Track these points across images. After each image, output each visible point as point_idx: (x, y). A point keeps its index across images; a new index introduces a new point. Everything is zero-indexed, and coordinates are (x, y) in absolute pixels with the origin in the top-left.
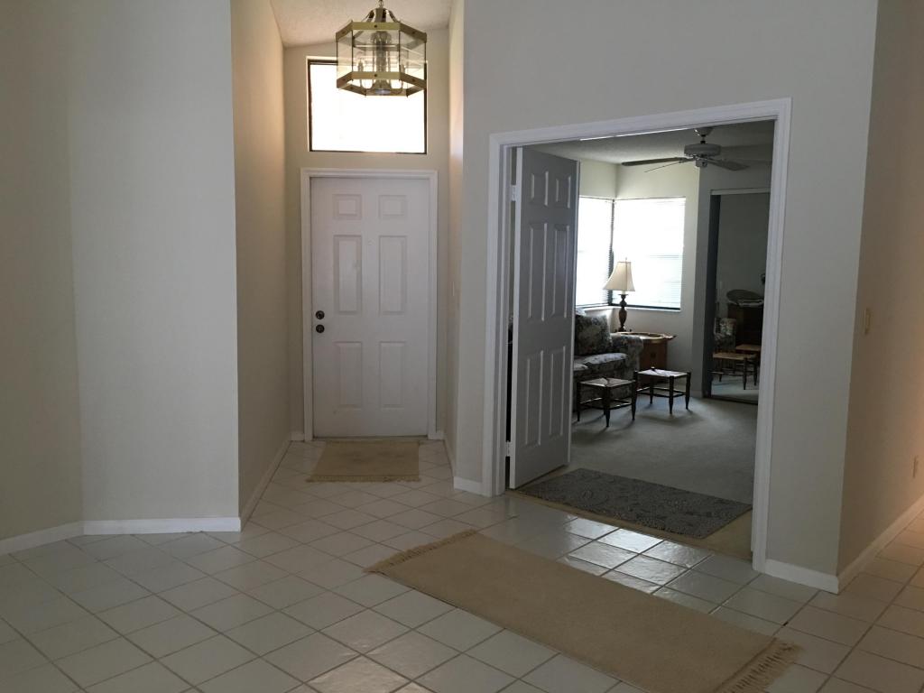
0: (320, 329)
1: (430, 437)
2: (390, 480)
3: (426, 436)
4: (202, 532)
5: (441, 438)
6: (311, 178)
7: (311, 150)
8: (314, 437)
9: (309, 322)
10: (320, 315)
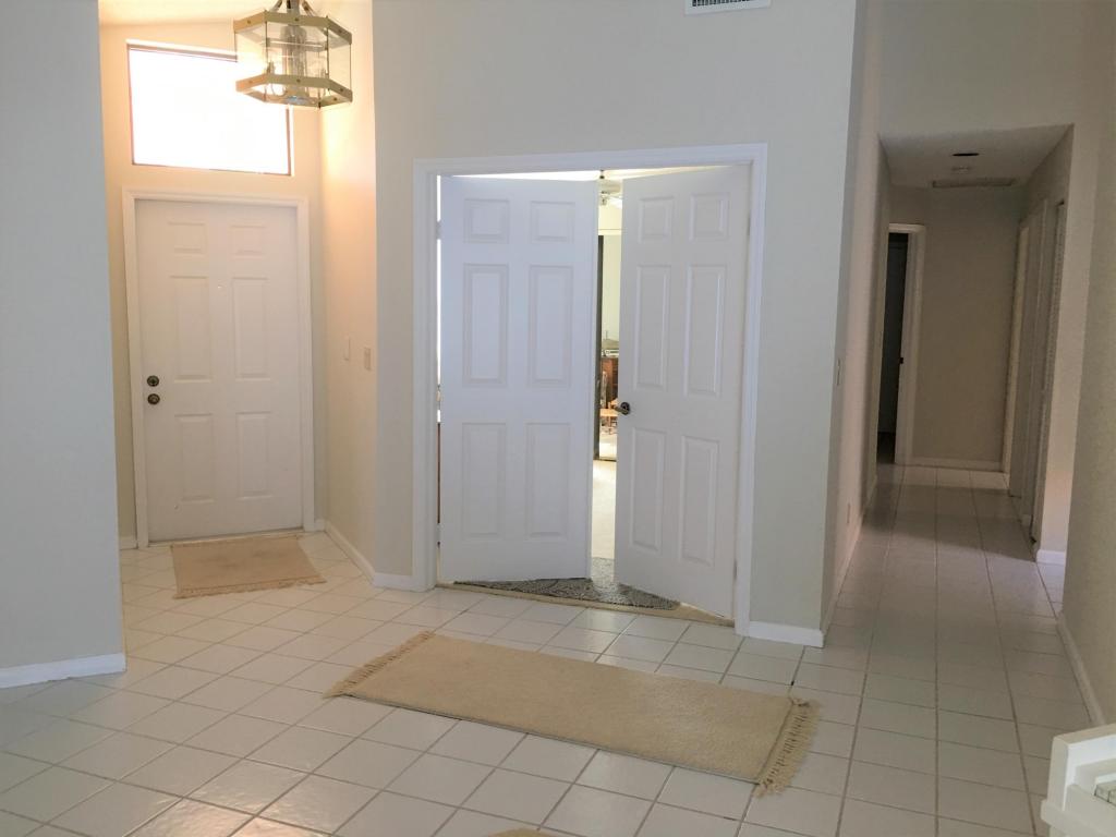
0: (153, 400)
1: (306, 527)
2: (288, 586)
3: (302, 528)
4: (70, 679)
5: (322, 528)
6: (136, 200)
7: (134, 164)
8: (151, 542)
9: (141, 391)
10: (153, 381)
